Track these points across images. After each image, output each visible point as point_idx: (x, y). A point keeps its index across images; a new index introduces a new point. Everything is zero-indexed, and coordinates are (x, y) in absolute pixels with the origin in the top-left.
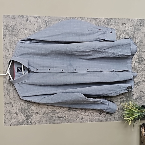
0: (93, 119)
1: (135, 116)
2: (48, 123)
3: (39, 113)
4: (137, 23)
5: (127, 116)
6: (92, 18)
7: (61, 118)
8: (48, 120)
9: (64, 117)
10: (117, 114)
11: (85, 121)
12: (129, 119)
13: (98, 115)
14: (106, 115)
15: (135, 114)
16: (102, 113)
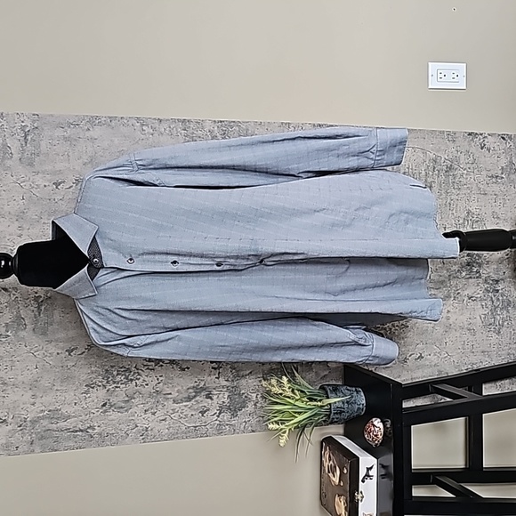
0: (180, 431)
1: (300, 418)
2: (38, 449)
3: (5, 420)
5: (276, 419)
6: (174, 121)
7: (78, 433)
8: (36, 442)
9: (88, 428)
10: (253, 410)
11: (155, 439)
12: (281, 429)
13: (197, 416)
14: (218, 416)
15: (299, 413)
16: (208, 410)
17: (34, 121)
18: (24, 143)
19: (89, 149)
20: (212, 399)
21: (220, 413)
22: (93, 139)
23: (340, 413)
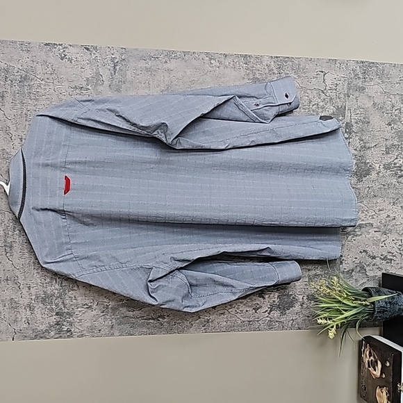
0: (236, 325)
1: (347, 314)
2: (117, 333)
3: (90, 306)
4: (356, 73)
6: (237, 56)
7: (151, 321)
8: (116, 326)
9: (159, 317)
10: (299, 310)
11: (215, 330)
12: (329, 325)
13: (250, 312)
14: (269, 313)
15: (346, 311)
16: (261, 307)
17: (122, 54)
18: (113, 72)
19: (166, 79)
20: (264, 298)
21: (271, 311)
22: (169, 71)
23: (383, 312)
